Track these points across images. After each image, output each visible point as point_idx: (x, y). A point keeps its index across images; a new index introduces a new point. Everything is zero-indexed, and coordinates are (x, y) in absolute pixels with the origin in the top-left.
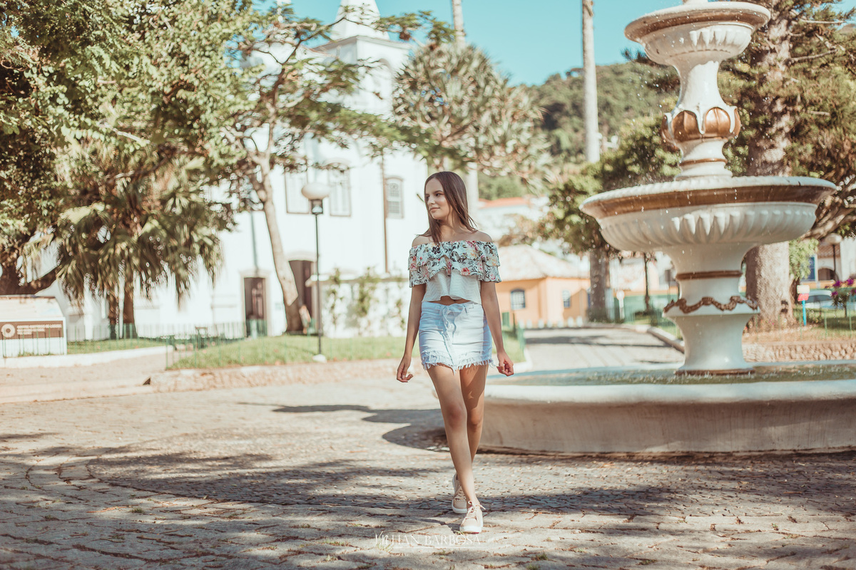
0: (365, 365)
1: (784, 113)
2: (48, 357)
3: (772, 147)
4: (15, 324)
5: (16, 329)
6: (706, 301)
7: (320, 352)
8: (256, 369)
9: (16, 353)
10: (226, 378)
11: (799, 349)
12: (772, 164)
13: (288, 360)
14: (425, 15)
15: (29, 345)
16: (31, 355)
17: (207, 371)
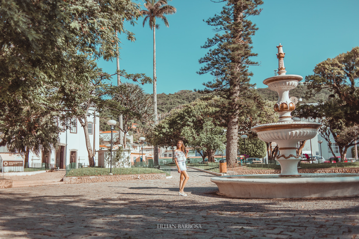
0: (125, 176)
1: (238, 109)
2: (19, 173)
3: (235, 118)
4: (8, 162)
5: (8, 163)
6: (291, 156)
7: (111, 172)
8: (94, 177)
9: (8, 171)
10: (85, 179)
11: (244, 172)
12: (235, 123)
13: (102, 175)
14: (143, 75)
15: (12, 168)
16: (13, 172)
17: (80, 177)
